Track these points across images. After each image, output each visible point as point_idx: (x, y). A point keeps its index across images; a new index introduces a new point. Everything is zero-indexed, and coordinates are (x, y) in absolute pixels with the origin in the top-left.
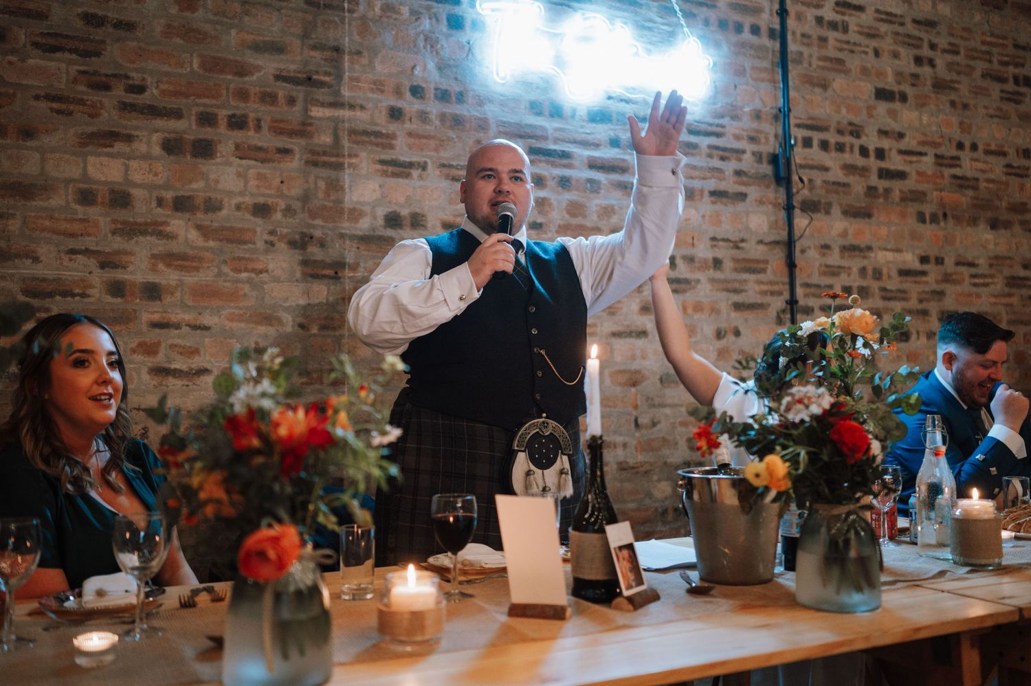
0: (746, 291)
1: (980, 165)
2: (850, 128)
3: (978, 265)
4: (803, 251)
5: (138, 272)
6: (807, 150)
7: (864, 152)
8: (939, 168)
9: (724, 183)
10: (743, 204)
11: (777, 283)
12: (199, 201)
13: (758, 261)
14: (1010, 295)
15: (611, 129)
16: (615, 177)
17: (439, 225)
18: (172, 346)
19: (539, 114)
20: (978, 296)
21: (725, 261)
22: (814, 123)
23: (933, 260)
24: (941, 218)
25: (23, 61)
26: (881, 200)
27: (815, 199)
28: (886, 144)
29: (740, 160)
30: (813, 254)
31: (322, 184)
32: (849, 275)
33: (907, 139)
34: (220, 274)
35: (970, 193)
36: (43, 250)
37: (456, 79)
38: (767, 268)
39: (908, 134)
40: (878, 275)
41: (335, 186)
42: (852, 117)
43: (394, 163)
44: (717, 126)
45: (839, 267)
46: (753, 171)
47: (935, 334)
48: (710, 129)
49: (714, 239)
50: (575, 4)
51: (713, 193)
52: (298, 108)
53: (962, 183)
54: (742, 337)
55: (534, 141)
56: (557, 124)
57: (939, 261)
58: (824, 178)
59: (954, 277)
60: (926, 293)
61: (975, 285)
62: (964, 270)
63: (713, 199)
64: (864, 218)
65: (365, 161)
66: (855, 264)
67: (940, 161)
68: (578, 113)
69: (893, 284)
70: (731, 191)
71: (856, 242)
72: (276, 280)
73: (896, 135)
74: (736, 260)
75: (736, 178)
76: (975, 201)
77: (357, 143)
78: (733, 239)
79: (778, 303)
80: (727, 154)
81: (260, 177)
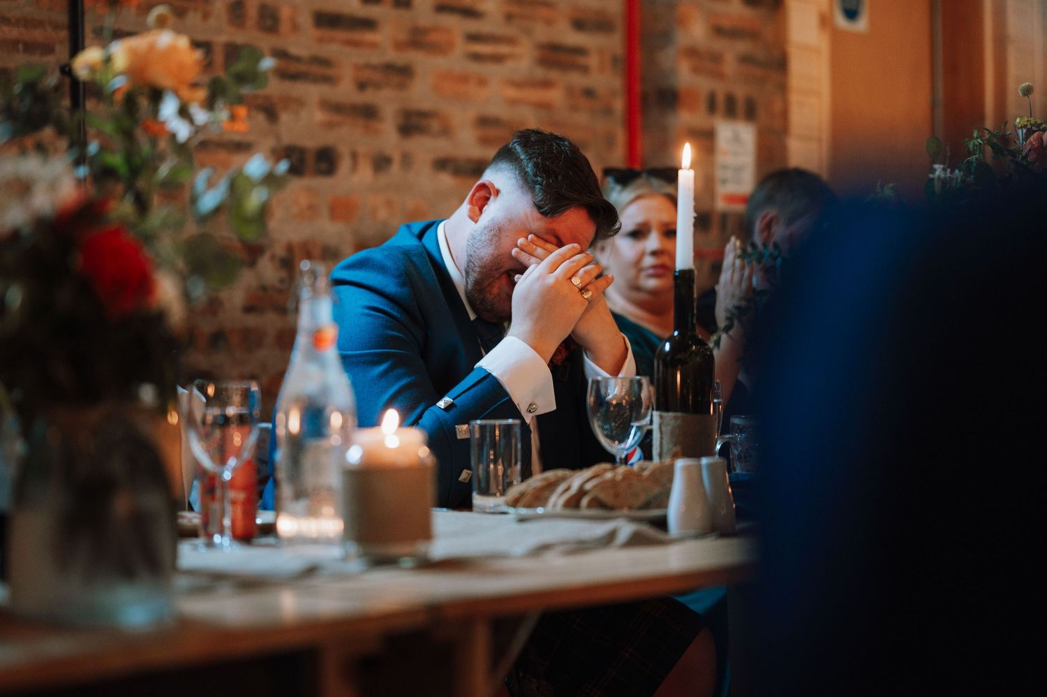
3: (482, 14)
11: (39, 24)
14: (546, 84)
20: (482, 82)
40: (269, 22)
47: (390, 160)
59: (432, 37)
60: (374, 68)
61: (477, 57)
62: (452, 23)
69: (303, 44)
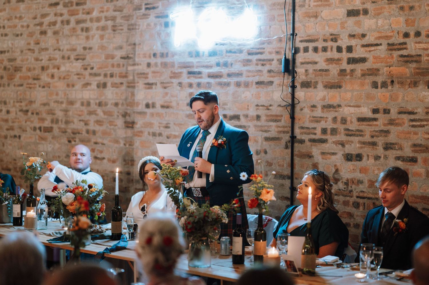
0: (271, 131)
1: (422, 46)
2: (331, 37)
3: (416, 113)
4: (302, 110)
5: (92, 127)
6: (306, 54)
7: (339, 49)
8: (390, 52)
9: (263, 77)
10: (271, 87)
11: (286, 127)
12: (103, 103)
13: (277, 116)
15: (217, 59)
16: (218, 80)
17: (159, 106)
18: (98, 150)
19: (192, 57)
21: (262, 116)
22: (310, 38)
23: (382, 111)
24: (389, 84)
25: (72, 64)
26: (348, 77)
27: (308, 80)
28: (353, 42)
29: (271, 64)
30: (306, 110)
31: (130, 94)
32: (326, 122)
33: (367, 38)
34: (107, 127)
35: (414, 65)
36: (75, 120)
37: (166, 48)
38: (282, 119)
39: (368, 34)
40: (344, 122)
41: (133, 94)
42: (332, 31)
43: (148, 84)
44: (261, 49)
45: (321, 117)
46: (277, 69)
47: (380, 157)
48: (258, 51)
49: (257, 105)
50: (205, 5)
51: (257, 83)
52: (125, 68)
53: (407, 59)
54: (267, 154)
55: (189, 69)
56: (197, 60)
57: (387, 111)
58: (314, 69)
59: (397, 121)
60: (376, 131)
61: (413, 126)
62: (405, 117)
63: (257, 86)
64: (336, 88)
65: (140, 84)
66: (330, 115)
67: (391, 47)
68: (205, 54)
69: (354, 126)
70: (266, 81)
71: (331, 103)
72: (119, 128)
73: (360, 36)
74: (267, 116)
75: (268, 74)
76: (417, 71)
77: (139, 78)
78: (266, 105)
79: (287, 137)
80: (264, 63)
81: (117, 93)
